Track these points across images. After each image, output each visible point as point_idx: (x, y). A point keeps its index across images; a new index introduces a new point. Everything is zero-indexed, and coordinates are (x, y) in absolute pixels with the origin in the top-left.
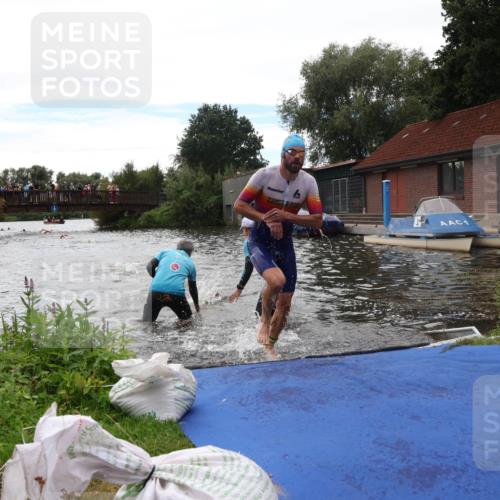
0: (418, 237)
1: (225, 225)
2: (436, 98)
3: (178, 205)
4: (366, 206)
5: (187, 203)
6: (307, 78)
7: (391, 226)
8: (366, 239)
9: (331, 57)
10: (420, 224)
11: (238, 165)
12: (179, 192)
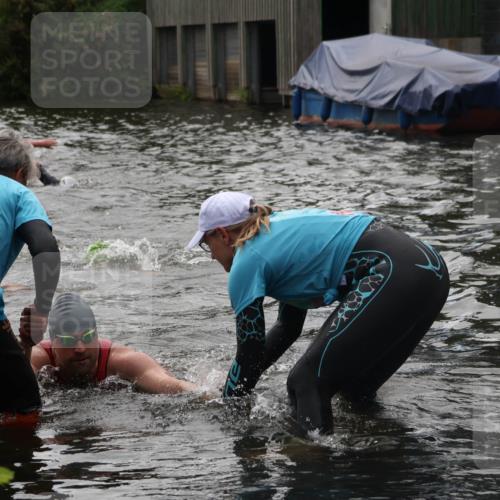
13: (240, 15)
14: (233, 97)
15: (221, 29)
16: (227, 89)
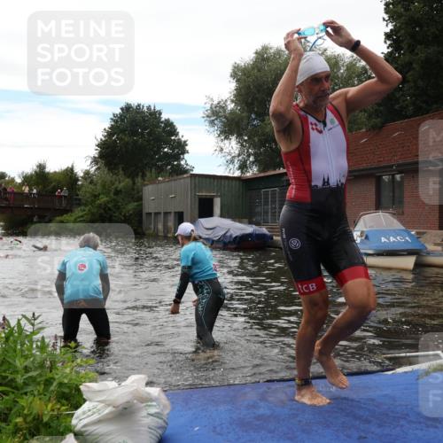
1: (144, 234)
2: (376, 107)
3: (95, 210)
5: (104, 209)
6: (238, 81)
9: (263, 59)
11: (160, 170)
12: (96, 197)
13: (173, 208)
14: (169, 235)
15: (166, 214)
16: (168, 232)
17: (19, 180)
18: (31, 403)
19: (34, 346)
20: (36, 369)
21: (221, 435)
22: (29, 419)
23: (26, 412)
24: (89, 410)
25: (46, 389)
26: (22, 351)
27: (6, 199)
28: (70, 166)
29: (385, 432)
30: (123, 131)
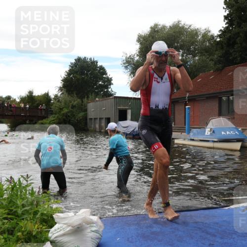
0: (208, 141)
1: (88, 130)
2: (219, 58)
3: (60, 117)
4: (174, 121)
5: (66, 116)
6: (141, 44)
7: (191, 134)
8: (176, 141)
9: (155, 31)
10: (209, 133)
11: (97, 94)
12: (61, 109)
13: (104, 116)
14: (102, 131)
15: (101, 119)
16: (101, 129)
17: (18, 100)
18: (26, 224)
19: (28, 193)
20: (29, 205)
21: (132, 243)
22: (25, 233)
23: (23, 229)
24: (58, 229)
25: (34, 217)
26: (21, 196)
27: (11, 111)
28: (47, 92)
29: (225, 241)
30: (76, 72)
